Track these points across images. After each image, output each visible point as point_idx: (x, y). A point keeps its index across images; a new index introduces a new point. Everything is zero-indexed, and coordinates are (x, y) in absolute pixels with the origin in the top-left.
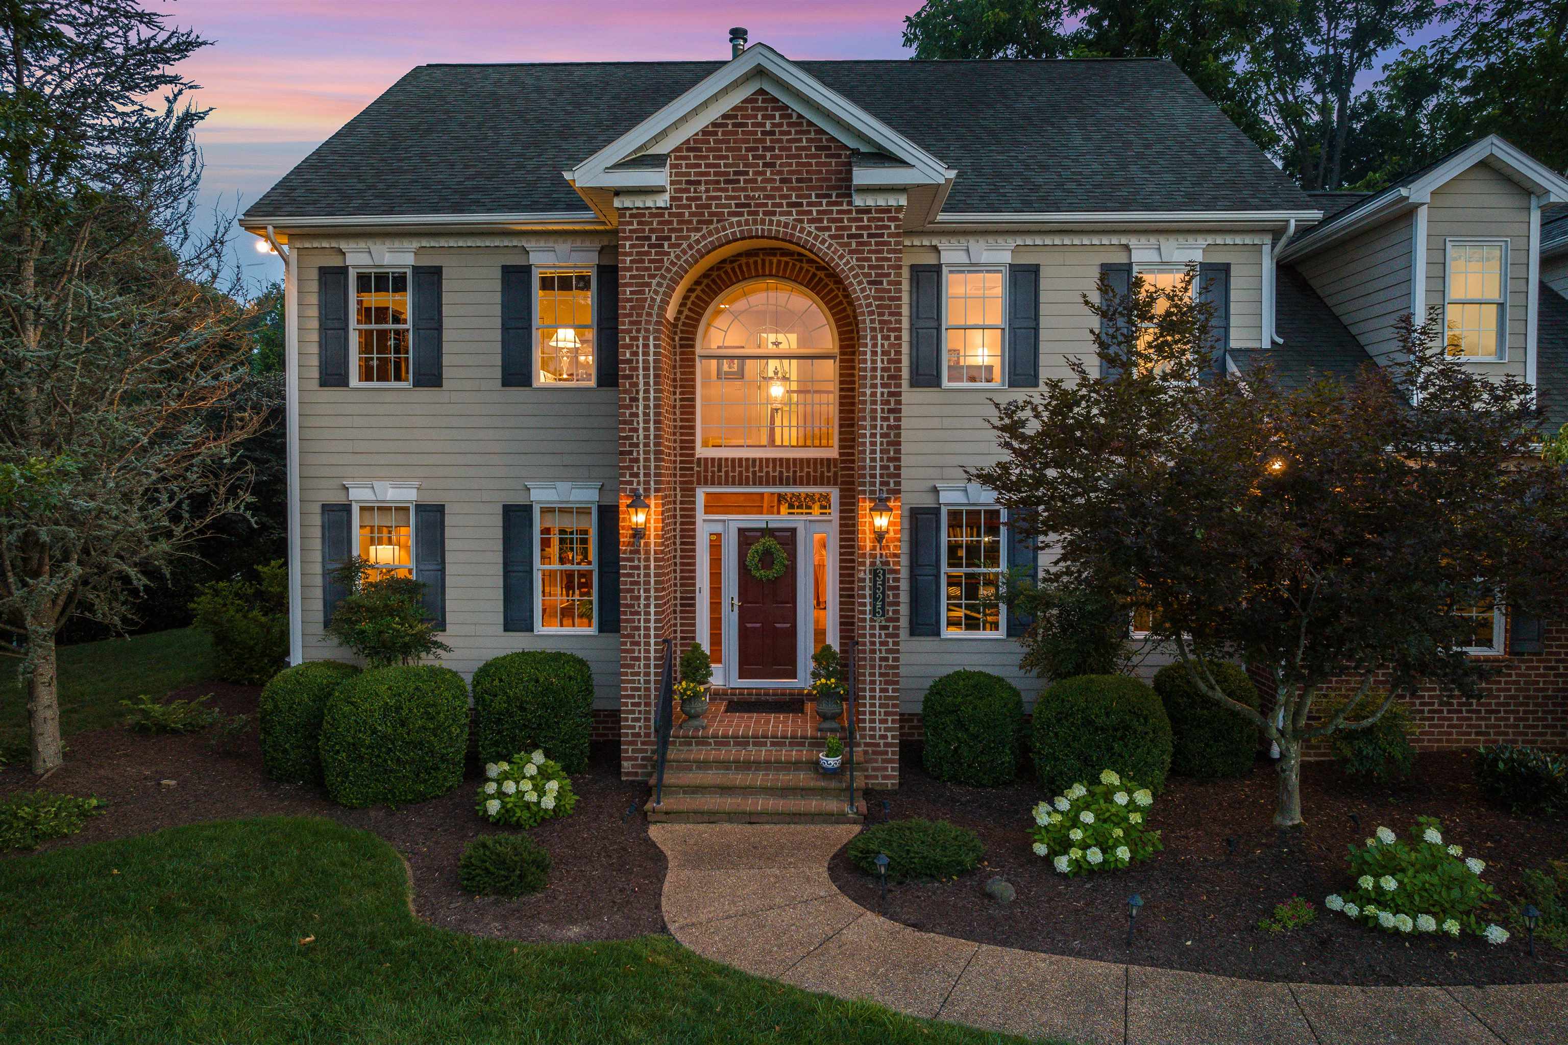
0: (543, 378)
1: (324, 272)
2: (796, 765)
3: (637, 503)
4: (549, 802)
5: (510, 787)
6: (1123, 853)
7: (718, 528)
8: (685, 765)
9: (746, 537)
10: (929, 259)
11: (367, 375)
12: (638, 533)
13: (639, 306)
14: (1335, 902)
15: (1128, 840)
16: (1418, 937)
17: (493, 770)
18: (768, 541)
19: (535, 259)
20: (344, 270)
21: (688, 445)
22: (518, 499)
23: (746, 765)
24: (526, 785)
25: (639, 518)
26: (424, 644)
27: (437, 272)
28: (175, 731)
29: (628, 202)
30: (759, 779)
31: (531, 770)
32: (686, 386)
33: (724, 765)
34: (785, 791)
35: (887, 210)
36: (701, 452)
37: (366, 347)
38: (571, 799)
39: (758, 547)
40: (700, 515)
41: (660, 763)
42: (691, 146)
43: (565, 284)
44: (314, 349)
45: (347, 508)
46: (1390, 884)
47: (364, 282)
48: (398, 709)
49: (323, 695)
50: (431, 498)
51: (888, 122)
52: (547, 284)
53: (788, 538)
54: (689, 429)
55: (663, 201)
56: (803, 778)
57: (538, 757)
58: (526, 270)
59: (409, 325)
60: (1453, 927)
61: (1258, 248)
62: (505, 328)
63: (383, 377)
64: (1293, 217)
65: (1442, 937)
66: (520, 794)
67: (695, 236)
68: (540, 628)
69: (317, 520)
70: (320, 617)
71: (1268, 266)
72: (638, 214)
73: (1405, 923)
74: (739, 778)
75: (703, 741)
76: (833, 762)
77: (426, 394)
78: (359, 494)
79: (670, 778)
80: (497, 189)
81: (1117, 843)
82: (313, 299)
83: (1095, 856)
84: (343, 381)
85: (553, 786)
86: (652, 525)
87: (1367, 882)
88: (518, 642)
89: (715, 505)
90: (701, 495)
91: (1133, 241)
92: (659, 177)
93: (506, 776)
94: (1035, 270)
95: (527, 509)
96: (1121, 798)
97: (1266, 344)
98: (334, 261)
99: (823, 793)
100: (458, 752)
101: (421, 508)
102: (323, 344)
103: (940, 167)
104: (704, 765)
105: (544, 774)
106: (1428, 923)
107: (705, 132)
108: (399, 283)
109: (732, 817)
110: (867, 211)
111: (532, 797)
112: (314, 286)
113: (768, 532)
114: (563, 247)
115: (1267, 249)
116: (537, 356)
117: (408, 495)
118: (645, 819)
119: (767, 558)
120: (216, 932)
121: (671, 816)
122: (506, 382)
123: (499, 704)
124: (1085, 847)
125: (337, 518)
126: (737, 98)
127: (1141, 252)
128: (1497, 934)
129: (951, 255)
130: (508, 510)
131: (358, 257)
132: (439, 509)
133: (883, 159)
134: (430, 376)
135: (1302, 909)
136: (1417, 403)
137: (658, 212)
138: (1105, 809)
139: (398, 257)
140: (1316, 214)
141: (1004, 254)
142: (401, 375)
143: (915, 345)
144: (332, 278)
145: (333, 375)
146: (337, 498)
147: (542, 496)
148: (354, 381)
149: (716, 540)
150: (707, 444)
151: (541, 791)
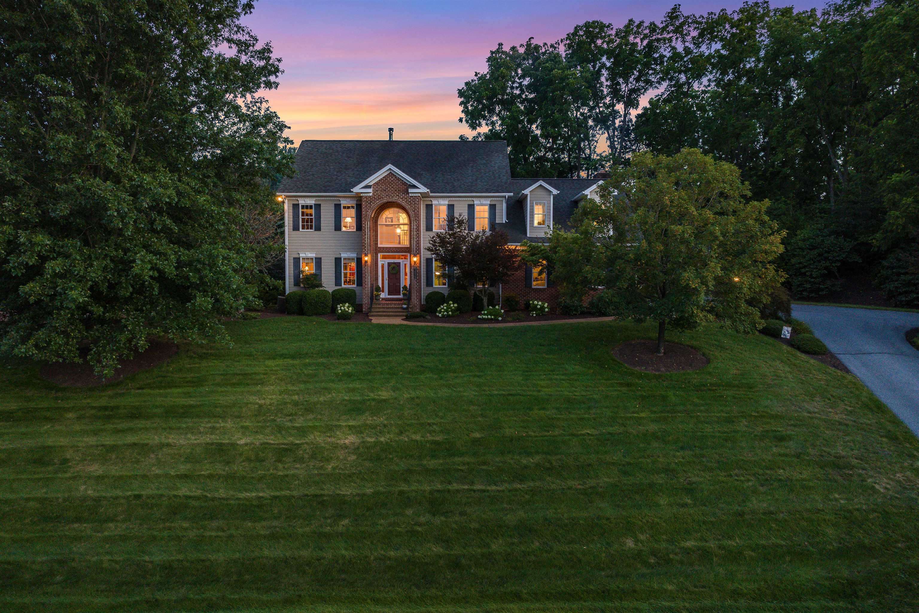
0: (344, 229)
1: (294, 205)
2: (398, 308)
3: (366, 255)
4: (350, 311)
5: (343, 308)
6: (450, 313)
7: (383, 262)
8: (376, 308)
9: (389, 264)
10: (430, 203)
11: (304, 228)
12: (366, 262)
13: (366, 215)
14: (479, 317)
15: (451, 311)
16: (488, 319)
17: (339, 306)
18: (394, 265)
19: (342, 202)
20: (298, 204)
21: (377, 244)
22: (338, 256)
23: (388, 308)
24: (345, 308)
25: (366, 258)
27: (320, 205)
29: (363, 195)
30: (390, 310)
31: (346, 306)
32: (376, 231)
33: (384, 308)
34: (395, 312)
35: (416, 197)
36: (379, 246)
37: (303, 221)
38: (354, 311)
39: (392, 266)
40: (379, 260)
41: (371, 308)
42: (377, 183)
43: (349, 208)
44: (291, 222)
45: (299, 258)
46: (486, 312)
47: (303, 207)
48: (317, 296)
50: (319, 256)
51: (416, 180)
52: (344, 207)
53: (398, 264)
54: (376, 240)
55: (371, 194)
56: (399, 310)
57: (348, 304)
58: (340, 205)
59: (313, 217)
60: (493, 317)
61: (502, 201)
62: (335, 218)
63: (308, 229)
64: (507, 195)
65: (492, 319)
67: (377, 201)
68: (343, 286)
69: (292, 261)
70: (293, 283)
71: (504, 205)
72: (366, 197)
73: (486, 317)
75: (381, 305)
76: (405, 306)
77: (317, 233)
78: (302, 255)
79: (373, 310)
81: (449, 311)
82: (291, 211)
83: (445, 313)
84: (298, 229)
85: (351, 308)
86: (369, 260)
87: (483, 312)
88: (339, 288)
89: (382, 257)
90: (379, 255)
91: (474, 199)
92: (370, 190)
93: (341, 307)
94: (453, 205)
95: (340, 259)
96: (452, 305)
97: (504, 222)
98: (296, 202)
99: (403, 312)
100: (331, 303)
101: (316, 258)
102: (294, 221)
103: (426, 189)
104: (379, 308)
105: (348, 307)
106: (489, 317)
107: (379, 181)
108: (311, 207)
109: (385, 316)
110: (412, 197)
111: (346, 310)
112: (291, 208)
113: (395, 263)
114: (348, 200)
115: (504, 201)
116: (342, 224)
117: (313, 255)
118: (368, 316)
119: (393, 269)
121: (373, 316)
122: (335, 230)
123: (338, 296)
125: (297, 261)
126: (386, 174)
127: (476, 202)
128: (500, 319)
129: (435, 202)
130: (336, 259)
131: (302, 202)
132: (320, 259)
133: (415, 187)
134: (318, 229)
135: (474, 318)
136: (528, 235)
137: (370, 197)
138: (449, 307)
139: (311, 202)
140: (512, 194)
141: (446, 202)
142: (311, 228)
143: (427, 222)
144: (295, 206)
145: (296, 228)
146: (297, 256)
147: (344, 255)
148: (301, 230)
149: (383, 265)
150: (381, 244)
151: (348, 309)
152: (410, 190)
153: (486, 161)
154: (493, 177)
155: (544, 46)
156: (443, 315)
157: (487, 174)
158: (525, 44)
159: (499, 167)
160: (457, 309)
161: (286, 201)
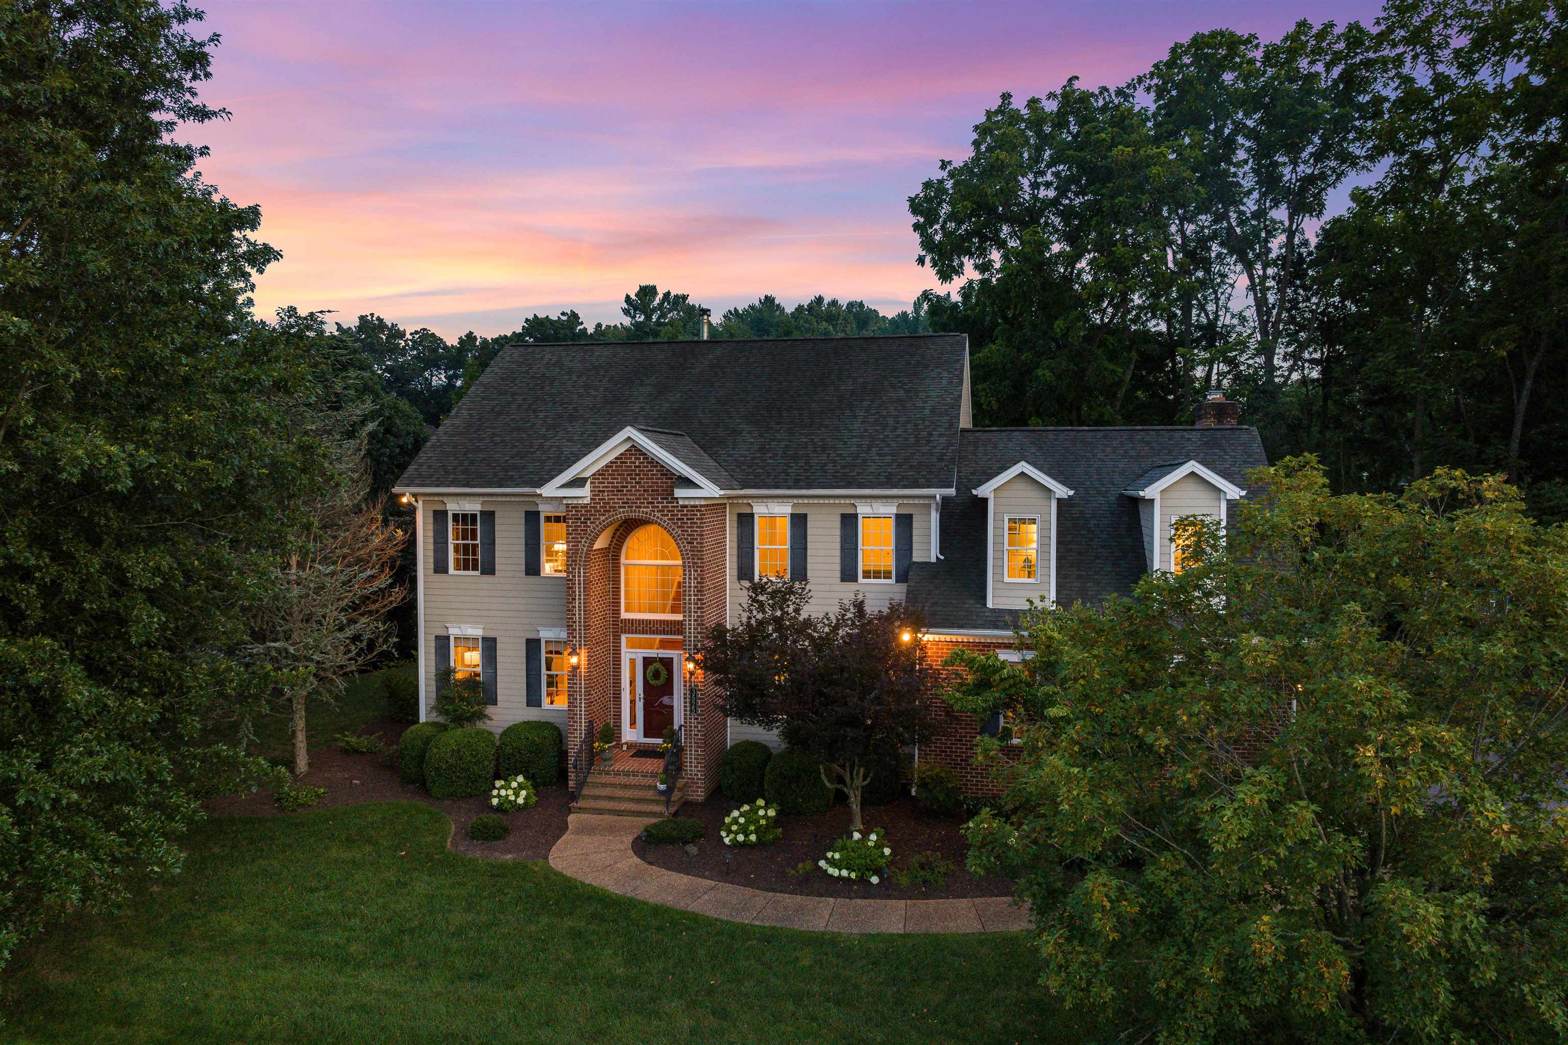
0: (547, 569)
1: (435, 513)
2: (650, 787)
4: (520, 801)
5: (504, 793)
6: (753, 837)
7: (633, 656)
8: (595, 785)
9: (647, 661)
10: (746, 510)
11: (457, 568)
12: (575, 667)
14: (822, 863)
15: (757, 832)
16: (840, 878)
17: (498, 783)
18: (657, 665)
19: (541, 508)
20: (446, 512)
21: (617, 612)
22: (532, 635)
23: (625, 786)
24: (510, 792)
25: (574, 660)
26: (481, 716)
27: (492, 514)
28: (362, 753)
29: (570, 502)
30: (628, 793)
31: (514, 785)
32: (617, 581)
33: (614, 786)
34: (637, 801)
35: (696, 506)
36: (624, 615)
37: (456, 551)
38: (534, 799)
39: (651, 668)
40: (623, 649)
41: (581, 784)
42: (600, 473)
43: (558, 519)
44: (431, 553)
45: (447, 638)
46: (837, 856)
47: (456, 517)
48: (459, 751)
49: (427, 742)
50: (490, 635)
52: (548, 519)
53: (668, 664)
54: (617, 603)
55: (587, 501)
56: (650, 794)
57: (520, 778)
58: (537, 513)
59: (478, 542)
60: (853, 875)
61: (929, 506)
62: (527, 544)
63: (466, 568)
64: (938, 493)
65: (849, 879)
66: (507, 796)
67: (602, 518)
68: (542, 707)
69: (433, 644)
70: (434, 695)
71: (935, 517)
72: (576, 508)
73: (836, 872)
74: (619, 793)
75: (608, 773)
76: (663, 786)
77: (487, 578)
78: (454, 631)
79: (585, 791)
81: (751, 832)
82: (431, 527)
83: (741, 838)
84: (445, 570)
85: (523, 793)
86: (583, 663)
87: (829, 855)
88: (533, 714)
89: (632, 644)
90: (624, 638)
91: (857, 503)
92: (584, 492)
93: (502, 787)
94: (805, 516)
95: (538, 641)
96: (761, 812)
97: (934, 560)
98: (440, 507)
99: (655, 802)
100: (488, 773)
101: (484, 639)
102: (435, 551)
103: (718, 489)
104: (604, 785)
105: (521, 787)
106: (845, 873)
107: (607, 466)
108: (473, 519)
109: (610, 812)
110: (686, 506)
111: (512, 798)
112: (431, 521)
113: (662, 660)
114: (554, 502)
115: (933, 506)
116: (543, 557)
117: (476, 631)
118: (570, 811)
119: (656, 675)
120: (368, 848)
121: (581, 810)
122: (527, 574)
123: (508, 750)
124: (737, 833)
125: (442, 643)
126: (622, 450)
127: (863, 509)
128: (875, 880)
129: (759, 509)
130: (529, 641)
131: (453, 507)
132: (494, 640)
133: (688, 483)
134: (489, 569)
135: (808, 865)
136: (990, 605)
137: (585, 506)
138: (751, 817)
139: (472, 507)
140: (952, 492)
141: (784, 509)
142: (475, 568)
143: (740, 557)
144: (440, 516)
145: (440, 567)
146: (442, 633)
147: (546, 634)
148: (451, 570)
149: (633, 662)
150: (626, 611)
151: (517, 795)
152: (679, 493)
153: (907, 391)
154: (912, 440)
155: (1101, 93)
156: (734, 841)
157: (899, 432)
158: (1059, 92)
159: (933, 411)
160: (775, 823)
161: (420, 505)
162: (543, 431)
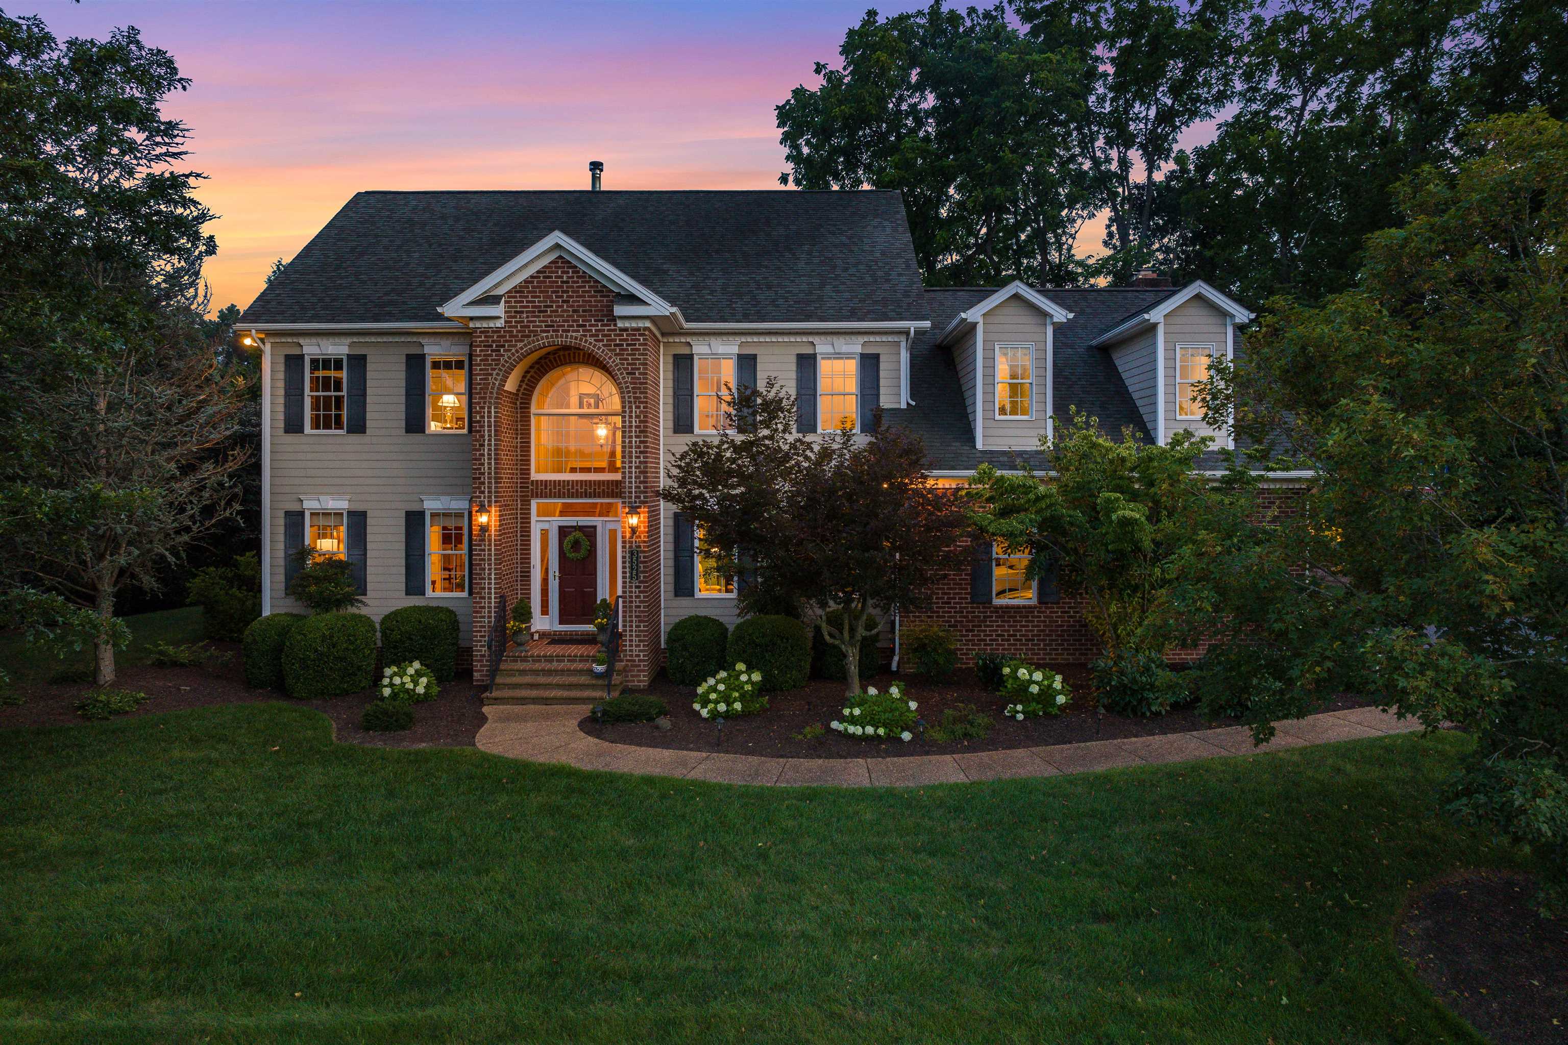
0: (434, 427)
1: (288, 358)
2: (580, 672)
3: (482, 509)
4: (420, 690)
5: (397, 681)
6: (738, 706)
7: (546, 526)
8: (511, 673)
9: (563, 531)
10: (685, 351)
11: (316, 425)
12: (484, 529)
13: (485, 388)
14: (835, 725)
15: (742, 699)
16: (865, 738)
17: (388, 671)
18: (578, 534)
19: (428, 350)
20: (302, 357)
21: (526, 472)
22: (415, 507)
23: (549, 673)
24: (407, 679)
25: (483, 519)
26: (352, 601)
27: (363, 358)
28: (182, 665)
29: (478, 325)
30: (556, 680)
31: (411, 671)
32: (525, 434)
33: (536, 672)
34: (571, 687)
35: (638, 329)
36: (535, 476)
37: (316, 406)
38: (435, 690)
39: (570, 538)
40: (534, 518)
41: (494, 671)
42: (517, 290)
43: (448, 365)
44: (281, 408)
45: (301, 514)
46: (857, 712)
47: (315, 363)
48: (331, 637)
49: (284, 632)
50: (359, 507)
51: (633, 277)
52: (436, 365)
53: (590, 533)
54: (526, 461)
55: (500, 323)
56: (583, 679)
57: (417, 665)
58: (423, 357)
59: (344, 393)
60: (881, 731)
61: (898, 344)
62: (408, 395)
63: (327, 426)
64: (912, 325)
65: (876, 737)
66: (403, 684)
67: (520, 345)
68: (429, 593)
69: (282, 522)
70: (282, 586)
71: (904, 356)
72: (485, 331)
73: (858, 730)
74: (542, 680)
75: (525, 660)
76: (600, 668)
77: (355, 438)
78: (310, 504)
79: (499, 680)
80: (404, 303)
81: (735, 700)
82: (281, 375)
83: (722, 707)
84: (300, 430)
85: (424, 680)
86: (493, 523)
87: (846, 712)
88: (415, 601)
89: (545, 512)
90: (534, 504)
91: (816, 339)
92: (498, 310)
93: (395, 674)
94: (753, 358)
95: (422, 514)
96: (744, 678)
97: (903, 406)
98: (295, 351)
99: (593, 687)
100: (369, 664)
101: (351, 513)
102: (287, 406)
103: (667, 305)
104: (523, 672)
105: (419, 674)
106: (870, 730)
107: (526, 281)
108: (338, 365)
109: (535, 701)
110: (626, 330)
111: (410, 686)
112: (282, 367)
113: (581, 528)
114: (446, 343)
115: (903, 344)
116: (429, 412)
117: (342, 505)
118: (482, 703)
119: (576, 545)
121: (497, 701)
122: (408, 431)
123: (395, 635)
124: (717, 702)
125: (295, 520)
126: (545, 261)
127: (822, 347)
128: (906, 736)
129: (699, 348)
130: (409, 514)
131: (311, 349)
132: (363, 514)
133: (633, 299)
134: (358, 426)
135: (818, 729)
136: (979, 445)
137: (497, 330)
138: (733, 683)
139: (338, 349)
140: (927, 324)
141: (732, 348)
142: (339, 425)
143: (676, 406)
144: (294, 362)
145: (293, 426)
146: (295, 507)
147: (431, 504)
148: (308, 429)
149: (545, 534)
150: (538, 471)
151: (416, 683)
152: (619, 310)
153: (850, 238)
154: (868, 279)
155: (969, 14)
156: (715, 714)
157: (852, 271)
158: (926, 11)
159: (883, 253)
160: (761, 689)
161: (267, 348)
162: (421, 270)
